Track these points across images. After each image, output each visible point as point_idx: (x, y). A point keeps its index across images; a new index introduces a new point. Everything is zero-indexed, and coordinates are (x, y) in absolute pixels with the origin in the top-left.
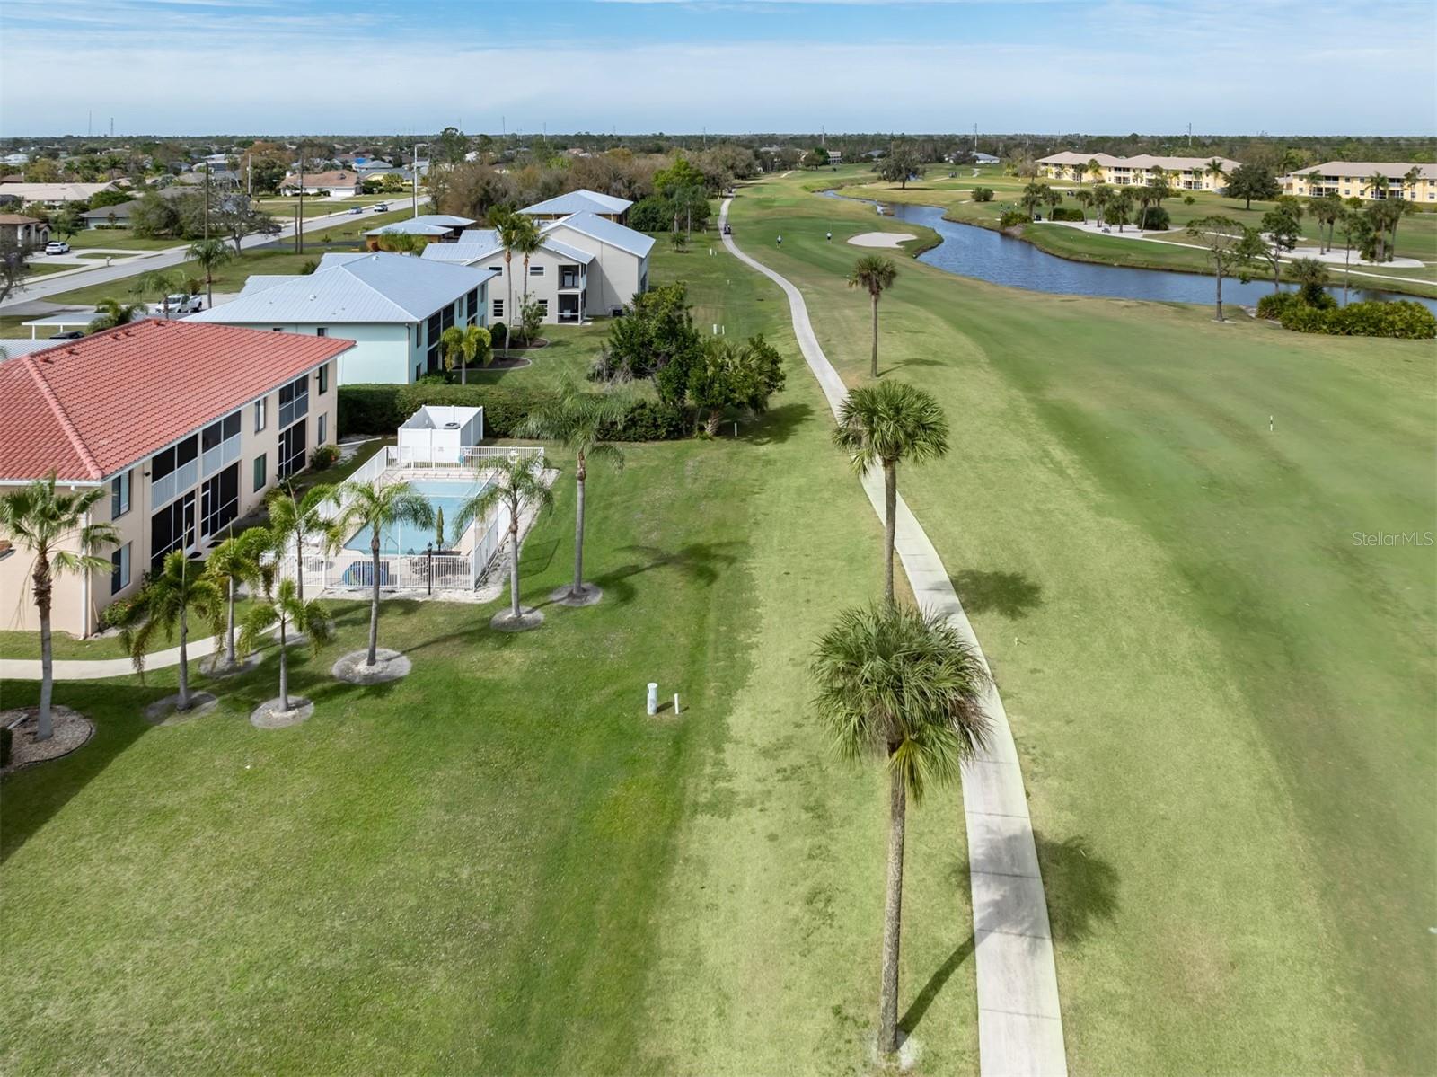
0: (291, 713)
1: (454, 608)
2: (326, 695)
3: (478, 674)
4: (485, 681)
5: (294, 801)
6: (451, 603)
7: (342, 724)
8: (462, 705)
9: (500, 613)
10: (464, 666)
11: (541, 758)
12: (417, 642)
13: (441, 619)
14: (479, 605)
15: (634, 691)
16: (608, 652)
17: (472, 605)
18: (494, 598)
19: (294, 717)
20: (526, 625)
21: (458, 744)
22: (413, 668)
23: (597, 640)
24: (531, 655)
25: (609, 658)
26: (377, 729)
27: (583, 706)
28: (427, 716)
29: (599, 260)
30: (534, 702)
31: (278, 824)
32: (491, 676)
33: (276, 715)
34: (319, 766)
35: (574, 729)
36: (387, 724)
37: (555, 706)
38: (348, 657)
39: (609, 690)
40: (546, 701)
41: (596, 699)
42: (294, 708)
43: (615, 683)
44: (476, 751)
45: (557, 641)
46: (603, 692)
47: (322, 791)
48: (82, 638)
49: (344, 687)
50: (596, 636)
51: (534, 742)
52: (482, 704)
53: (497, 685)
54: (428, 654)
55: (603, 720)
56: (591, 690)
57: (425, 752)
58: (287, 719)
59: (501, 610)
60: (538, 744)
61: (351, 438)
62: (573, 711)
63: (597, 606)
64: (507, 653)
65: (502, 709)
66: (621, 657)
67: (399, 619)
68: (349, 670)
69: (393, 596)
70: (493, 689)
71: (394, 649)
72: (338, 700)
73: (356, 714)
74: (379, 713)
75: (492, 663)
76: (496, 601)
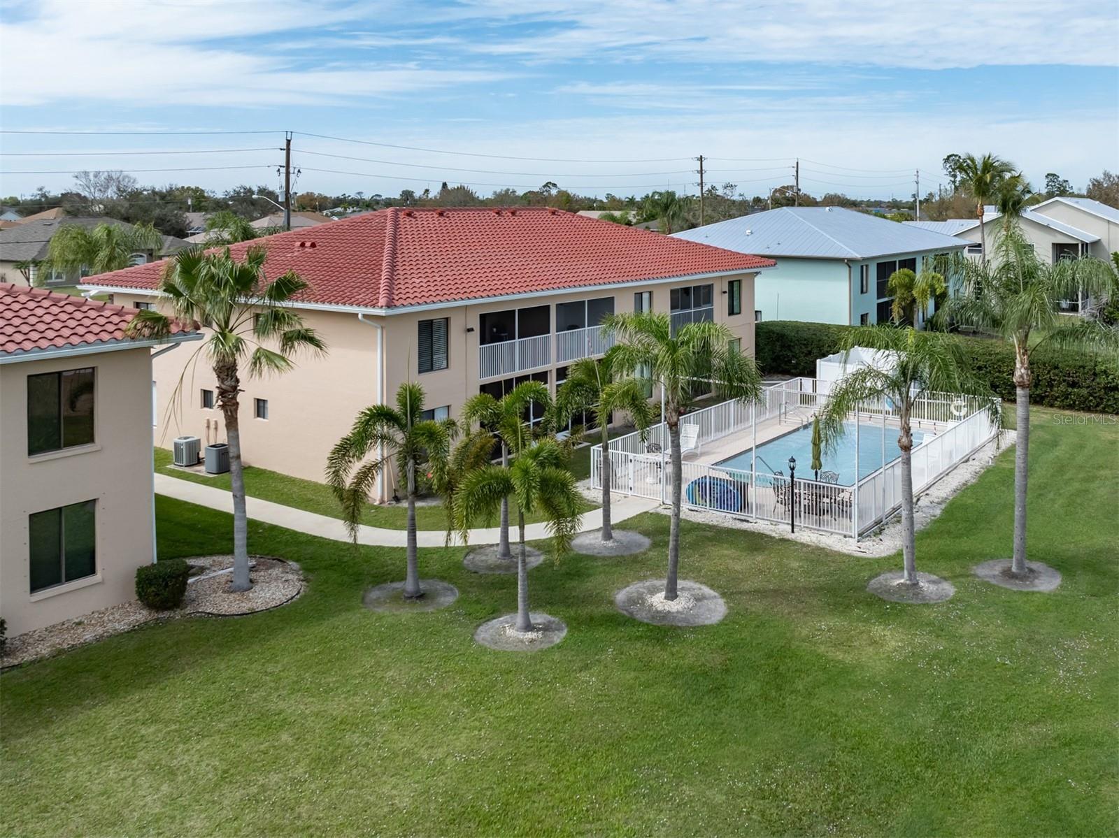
0: (531, 635)
1: (820, 555)
2: (591, 621)
3: (822, 649)
4: (828, 662)
5: (441, 762)
6: (818, 548)
7: (586, 667)
8: (779, 688)
9: (888, 575)
10: (805, 632)
11: (882, 820)
12: (746, 586)
13: (795, 564)
14: (858, 559)
15: (1099, 744)
16: (1056, 664)
17: (849, 556)
18: (884, 555)
19: (532, 641)
20: (924, 598)
21: (743, 748)
22: (726, 617)
23: (1038, 642)
24: (917, 640)
25: (1056, 675)
26: (631, 687)
27: (990, 744)
28: (717, 690)
29: (1105, 243)
30: (900, 715)
31: (394, 792)
32: (840, 656)
33: (510, 632)
34: (511, 719)
35: (963, 781)
36: (648, 685)
37: (936, 730)
38: (648, 584)
39: (1050, 729)
40: (923, 718)
41: (1018, 739)
42: (539, 630)
43: (1062, 721)
44: (768, 769)
45: (968, 629)
46: (1033, 729)
47: (492, 759)
48: (377, 503)
49: (619, 621)
50: (1037, 637)
51: (879, 784)
52: (810, 695)
53: (845, 671)
54: (757, 606)
55: (1023, 780)
56: (1012, 720)
57: (682, 745)
58: (522, 641)
59: (890, 571)
60: (883, 789)
61: (775, 377)
62: (967, 749)
63: (1049, 596)
64: (878, 630)
65: (841, 712)
66: (1080, 680)
67: (739, 553)
68: (639, 600)
69: (744, 526)
70: (837, 676)
71: (712, 587)
72: (600, 633)
73: (614, 659)
74: (647, 667)
75: (850, 639)
76: (888, 559)
